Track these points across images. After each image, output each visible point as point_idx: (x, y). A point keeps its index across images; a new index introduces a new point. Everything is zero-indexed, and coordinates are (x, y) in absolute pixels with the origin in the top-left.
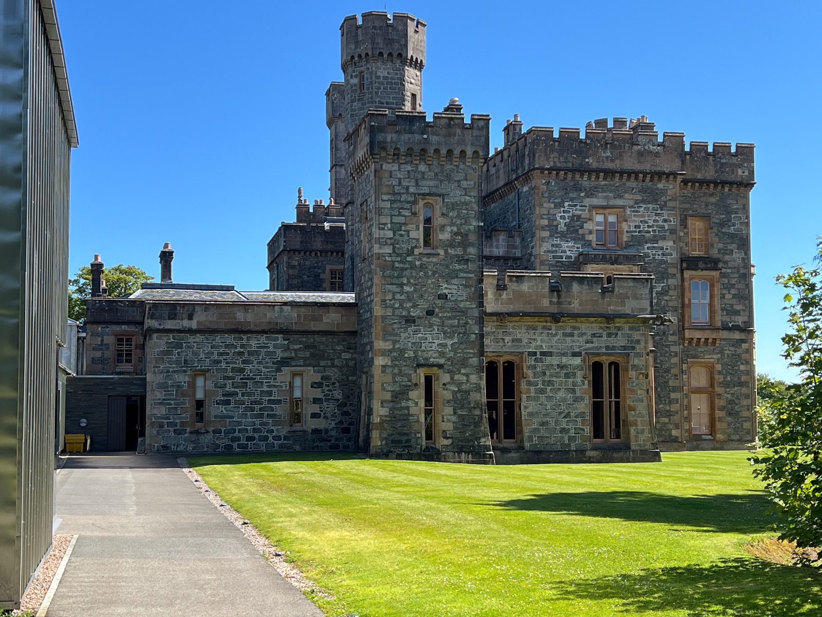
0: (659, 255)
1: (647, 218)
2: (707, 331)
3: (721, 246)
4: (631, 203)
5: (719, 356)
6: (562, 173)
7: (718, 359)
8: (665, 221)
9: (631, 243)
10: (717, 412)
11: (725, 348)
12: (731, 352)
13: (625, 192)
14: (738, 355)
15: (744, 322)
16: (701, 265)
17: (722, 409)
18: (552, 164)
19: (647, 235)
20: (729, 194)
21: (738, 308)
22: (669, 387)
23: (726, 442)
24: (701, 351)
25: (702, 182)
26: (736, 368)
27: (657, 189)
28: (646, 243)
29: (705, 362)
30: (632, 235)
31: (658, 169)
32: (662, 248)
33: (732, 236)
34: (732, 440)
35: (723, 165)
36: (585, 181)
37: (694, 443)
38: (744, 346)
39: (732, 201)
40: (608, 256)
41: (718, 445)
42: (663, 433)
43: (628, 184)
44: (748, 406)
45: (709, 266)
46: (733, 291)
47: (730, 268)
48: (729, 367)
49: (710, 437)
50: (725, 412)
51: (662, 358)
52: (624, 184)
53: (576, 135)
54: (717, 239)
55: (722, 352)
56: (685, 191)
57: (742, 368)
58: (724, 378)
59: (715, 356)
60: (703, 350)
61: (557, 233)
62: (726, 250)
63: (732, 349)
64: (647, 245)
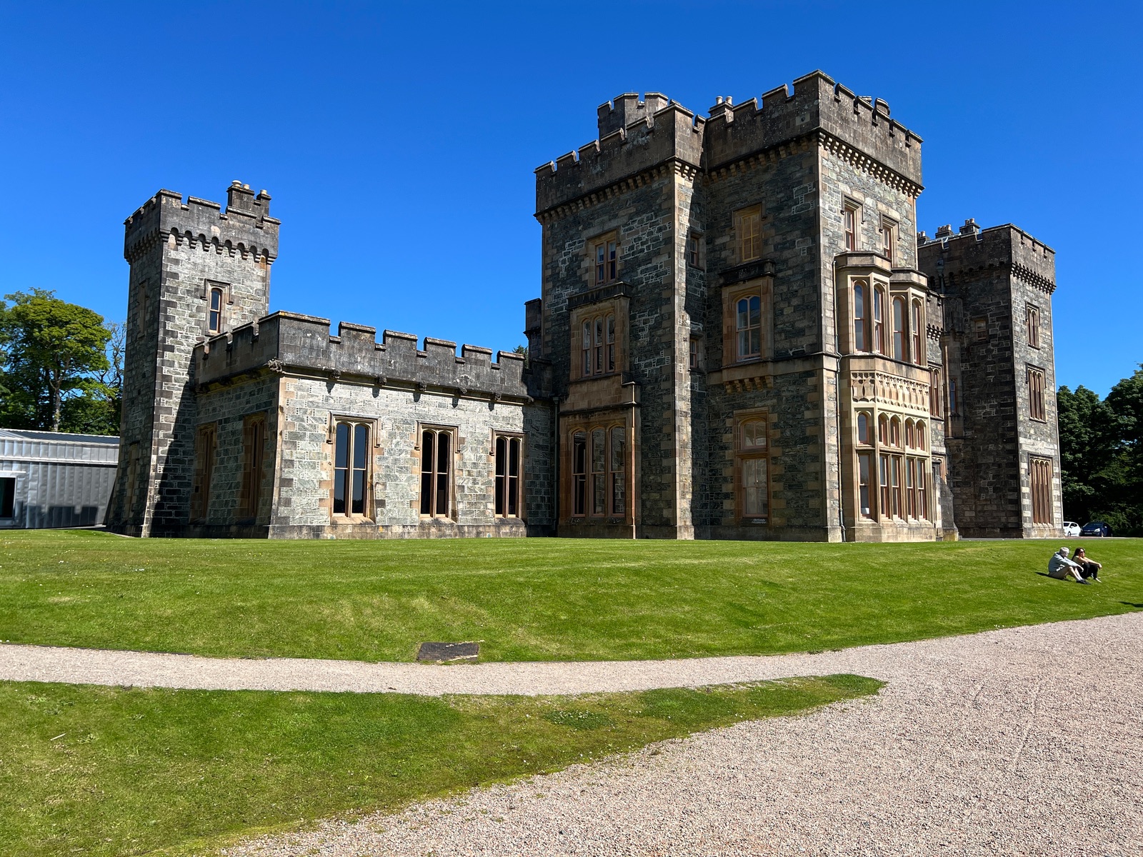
0: (652, 277)
1: (641, 233)
3: (778, 239)
4: (625, 220)
5: (775, 401)
7: (773, 406)
8: (660, 230)
9: (625, 271)
12: (791, 393)
13: (620, 209)
14: (802, 397)
15: (811, 345)
17: (778, 479)
19: (642, 254)
20: (790, 160)
21: (800, 325)
22: (660, 451)
23: (783, 529)
24: (750, 398)
26: (799, 416)
27: (652, 191)
28: (640, 266)
29: (755, 413)
30: (626, 261)
31: (648, 164)
32: (655, 268)
33: (793, 220)
34: (791, 527)
35: (774, 121)
38: (810, 381)
39: (793, 169)
41: (771, 533)
42: (654, 514)
43: (623, 197)
46: (795, 302)
47: (790, 268)
48: (788, 416)
49: (763, 522)
50: (782, 484)
52: (619, 199)
54: (773, 232)
55: (778, 395)
58: (782, 433)
59: (769, 402)
60: (752, 396)
61: (559, 281)
62: (785, 243)
63: (793, 388)
64: (641, 268)
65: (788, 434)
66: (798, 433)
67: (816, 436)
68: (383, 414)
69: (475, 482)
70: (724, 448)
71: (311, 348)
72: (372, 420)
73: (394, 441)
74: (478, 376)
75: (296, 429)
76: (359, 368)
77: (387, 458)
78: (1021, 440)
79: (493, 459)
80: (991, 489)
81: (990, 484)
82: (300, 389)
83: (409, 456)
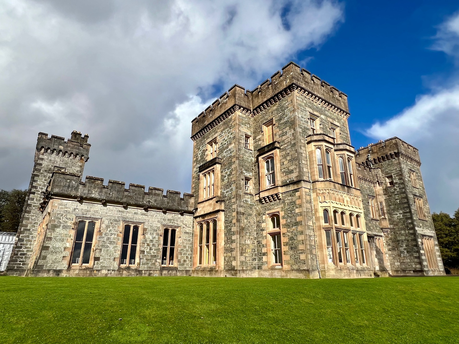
0: (229, 154)
1: (225, 137)
2: (271, 190)
3: (280, 132)
4: (220, 133)
5: (283, 205)
7: (282, 208)
8: (231, 134)
9: (219, 153)
11: (285, 199)
12: (289, 201)
13: (218, 129)
15: (296, 177)
16: (266, 149)
17: (286, 244)
19: (225, 145)
20: (283, 99)
21: (291, 168)
24: (272, 205)
25: (267, 102)
26: (293, 212)
29: (275, 212)
31: (227, 109)
32: (230, 150)
33: (286, 124)
34: (293, 270)
35: (276, 86)
36: (206, 133)
39: (284, 103)
40: (206, 165)
41: (284, 273)
46: (288, 158)
47: (286, 144)
48: (289, 212)
49: (280, 267)
51: (229, 214)
52: (218, 125)
54: (278, 130)
55: (284, 202)
56: (262, 112)
57: (297, 211)
58: (286, 221)
59: (280, 206)
61: (198, 162)
62: (283, 133)
63: (290, 198)
64: (225, 151)
65: (289, 221)
66: (293, 220)
67: (301, 221)
68: (104, 217)
69: (151, 249)
70: (263, 230)
71: (69, 186)
72: (97, 219)
73: (109, 229)
74: (155, 201)
75: (56, 223)
76: (93, 196)
77: (104, 237)
78: (417, 228)
79: (162, 239)
80: (405, 252)
81: (405, 249)
82: (61, 204)
83: (116, 236)
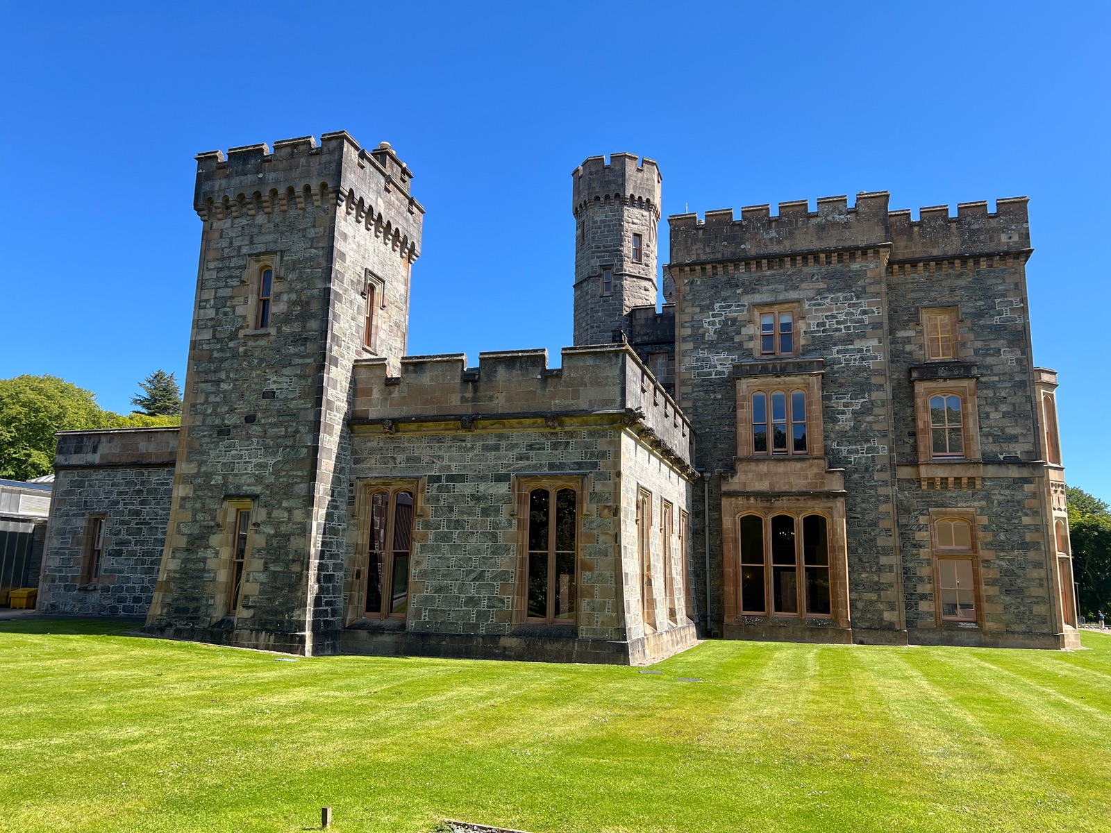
0: (855, 360)
1: (835, 312)
2: (958, 466)
3: (979, 344)
4: (810, 294)
5: (984, 503)
6: (709, 267)
7: (982, 508)
8: (864, 312)
9: (812, 347)
10: (983, 587)
11: (993, 492)
12: (1004, 497)
13: (802, 281)
14: (1018, 502)
15: (1027, 452)
16: (942, 372)
17: (992, 583)
18: (694, 258)
19: (837, 333)
20: (990, 272)
21: (1011, 431)
22: (877, 547)
23: (1002, 635)
24: (951, 497)
25: (939, 261)
26: (1014, 521)
27: (850, 271)
28: (835, 345)
29: (958, 513)
30: (814, 337)
31: (849, 243)
32: (860, 350)
33: (998, 330)
34: (1013, 633)
35: (973, 232)
36: (742, 273)
37: (945, 633)
38: (1028, 488)
39: (994, 281)
40: (770, 366)
41: (988, 639)
42: (869, 616)
43: (805, 270)
44: (1041, 580)
45: (956, 373)
46: (1003, 408)
47: (996, 375)
48: (1002, 520)
49: (973, 625)
50: (997, 588)
51: (863, 505)
52: (800, 271)
53: (727, 217)
54: (971, 336)
55: (988, 497)
56: (916, 276)
57: (1026, 520)
58: (994, 536)
59: (976, 504)
60: (954, 495)
61: (704, 343)
62: (988, 350)
64: (837, 348)
65: (1002, 537)
66: (1015, 538)
68: (651, 486)
69: (677, 572)
71: (636, 396)
72: (648, 493)
73: (654, 521)
75: (626, 504)
77: (653, 544)
79: (680, 544)
83: (659, 541)
